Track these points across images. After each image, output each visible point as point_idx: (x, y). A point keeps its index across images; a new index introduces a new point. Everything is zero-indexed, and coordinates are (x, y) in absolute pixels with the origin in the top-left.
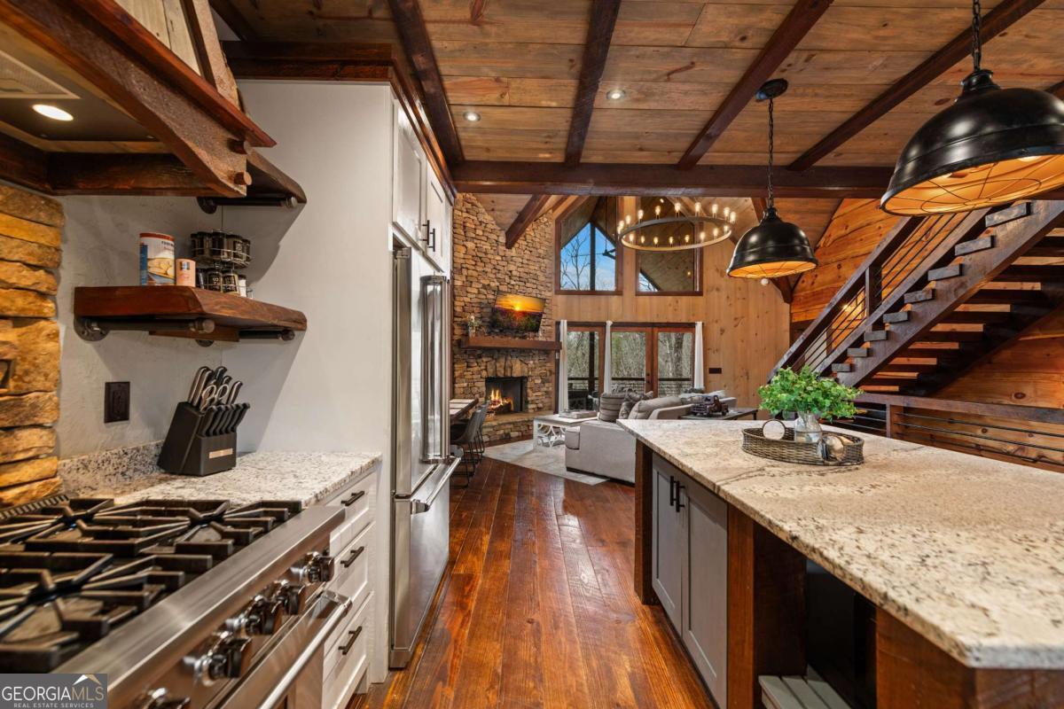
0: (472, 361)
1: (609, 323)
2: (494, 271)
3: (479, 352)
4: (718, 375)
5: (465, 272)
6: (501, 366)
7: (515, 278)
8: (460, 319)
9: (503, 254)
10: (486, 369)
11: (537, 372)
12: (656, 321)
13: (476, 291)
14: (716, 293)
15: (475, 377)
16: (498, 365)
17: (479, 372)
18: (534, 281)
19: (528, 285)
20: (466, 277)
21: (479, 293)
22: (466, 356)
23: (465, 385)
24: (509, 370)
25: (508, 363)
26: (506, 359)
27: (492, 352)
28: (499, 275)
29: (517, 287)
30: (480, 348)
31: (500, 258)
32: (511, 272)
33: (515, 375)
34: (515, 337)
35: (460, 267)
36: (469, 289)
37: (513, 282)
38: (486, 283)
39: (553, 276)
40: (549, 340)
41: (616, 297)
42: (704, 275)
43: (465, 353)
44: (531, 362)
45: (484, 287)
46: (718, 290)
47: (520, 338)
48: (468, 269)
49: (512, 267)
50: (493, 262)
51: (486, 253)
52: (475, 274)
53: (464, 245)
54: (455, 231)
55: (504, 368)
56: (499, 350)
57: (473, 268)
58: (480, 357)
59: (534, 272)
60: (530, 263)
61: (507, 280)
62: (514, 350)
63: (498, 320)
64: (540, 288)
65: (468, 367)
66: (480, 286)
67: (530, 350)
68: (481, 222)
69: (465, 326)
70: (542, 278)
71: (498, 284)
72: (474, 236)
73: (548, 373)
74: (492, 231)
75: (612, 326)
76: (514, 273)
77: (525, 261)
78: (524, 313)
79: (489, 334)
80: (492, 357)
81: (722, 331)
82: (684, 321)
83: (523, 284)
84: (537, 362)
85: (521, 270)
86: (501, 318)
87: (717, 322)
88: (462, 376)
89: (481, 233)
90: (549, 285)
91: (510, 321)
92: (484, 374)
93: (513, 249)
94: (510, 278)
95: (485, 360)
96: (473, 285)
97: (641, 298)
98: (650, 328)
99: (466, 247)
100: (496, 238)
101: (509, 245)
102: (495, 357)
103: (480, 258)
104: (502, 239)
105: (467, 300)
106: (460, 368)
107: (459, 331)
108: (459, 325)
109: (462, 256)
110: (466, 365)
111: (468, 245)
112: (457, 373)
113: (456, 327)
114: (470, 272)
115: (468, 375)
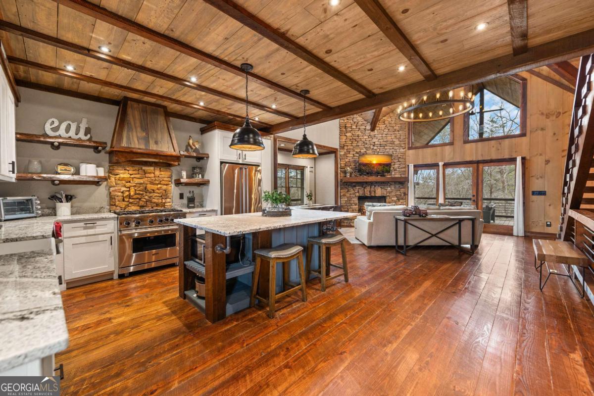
0: (350, 188)
1: (441, 164)
2: (363, 144)
3: (354, 184)
4: (543, 197)
5: (346, 148)
6: (367, 191)
7: (377, 146)
8: (343, 170)
9: (369, 135)
10: (358, 192)
11: (393, 194)
12: (480, 159)
13: (352, 156)
14: (540, 132)
15: (351, 196)
16: (365, 190)
17: (354, 194)
18: (391, 145)
19: (386, 148)
21: (354, 156)
23: (346, 199)
24: (373, 192)
25: (372, 189)
26: (371, 187)
27: (363, 184)
28: (366, 146)
29: (378, 150)
30: (354, 182)
31: (367, 137)
32: (374, 142)
33: (377, 195)
34: (377, 176)
35: (342, 146)
36: (348, 155)
37: (375, 148)
38: (358, 151)
39: (407, 140)
40: (403, 176)
41: (448, 146)
42: (528, 120)
43: (347, 185)
44: (389, 188)
45: (357, 153)
46: (542, 129)
47: (381, 176)
48: (348, 146)
49: (374, 140)
50: (362, 140)
51: (358, 136)
52: (351, 147)
54: (341, 130)
55: (370, 192)
56: (366, 183)
57: (351, 145)
58: (355, 186)
59: (391, 140)
60: (387, 136)
61: (372, 147)
62: (376, 183)
63: (363, 169)
64: (397, 148)
65: (348, 191)
66: (354, 153)
67: (388, 182)
68: (355, 122)
69: (345, 172)
70: (397, 142)
71: (365, 150)
72: (351, 129)
73: (403, 195)
74: (362, 125)
75: (444, 165)
76: (376, 143)
77: (383, 135)
78: (380, 164)
79: (360, 175)
80: (363, 187)
81: (547, 162)
82: (507, 157)
83: (383, 148)
84: (393, 188)
85: (382, 140)
86: (363, 168)
87: (541, 155)
88: (344, 195)
89: (355, 127)
90: (402, 145)
91: (370, 169)
92: (357, 194)
93: (376, 131)
94: (374, 146)
95: (357, 188)
96: (351, 153)
97: (468, 146)
98: (476, 164)
99: (346, 136)
100: (365, 128)
101: (373, 129)
102: (364, 186)
103: (355, 139)
104: (369, 127)
105: (347, 160)
106: (343, 192)
107: (342, 175)
108: (343, 172)
109: (344, 140)
110: (347, 190)
111: (348, 135)
112: (342, 194)
113: (341, 173)
114: (349, 147)
115: (348, 195)
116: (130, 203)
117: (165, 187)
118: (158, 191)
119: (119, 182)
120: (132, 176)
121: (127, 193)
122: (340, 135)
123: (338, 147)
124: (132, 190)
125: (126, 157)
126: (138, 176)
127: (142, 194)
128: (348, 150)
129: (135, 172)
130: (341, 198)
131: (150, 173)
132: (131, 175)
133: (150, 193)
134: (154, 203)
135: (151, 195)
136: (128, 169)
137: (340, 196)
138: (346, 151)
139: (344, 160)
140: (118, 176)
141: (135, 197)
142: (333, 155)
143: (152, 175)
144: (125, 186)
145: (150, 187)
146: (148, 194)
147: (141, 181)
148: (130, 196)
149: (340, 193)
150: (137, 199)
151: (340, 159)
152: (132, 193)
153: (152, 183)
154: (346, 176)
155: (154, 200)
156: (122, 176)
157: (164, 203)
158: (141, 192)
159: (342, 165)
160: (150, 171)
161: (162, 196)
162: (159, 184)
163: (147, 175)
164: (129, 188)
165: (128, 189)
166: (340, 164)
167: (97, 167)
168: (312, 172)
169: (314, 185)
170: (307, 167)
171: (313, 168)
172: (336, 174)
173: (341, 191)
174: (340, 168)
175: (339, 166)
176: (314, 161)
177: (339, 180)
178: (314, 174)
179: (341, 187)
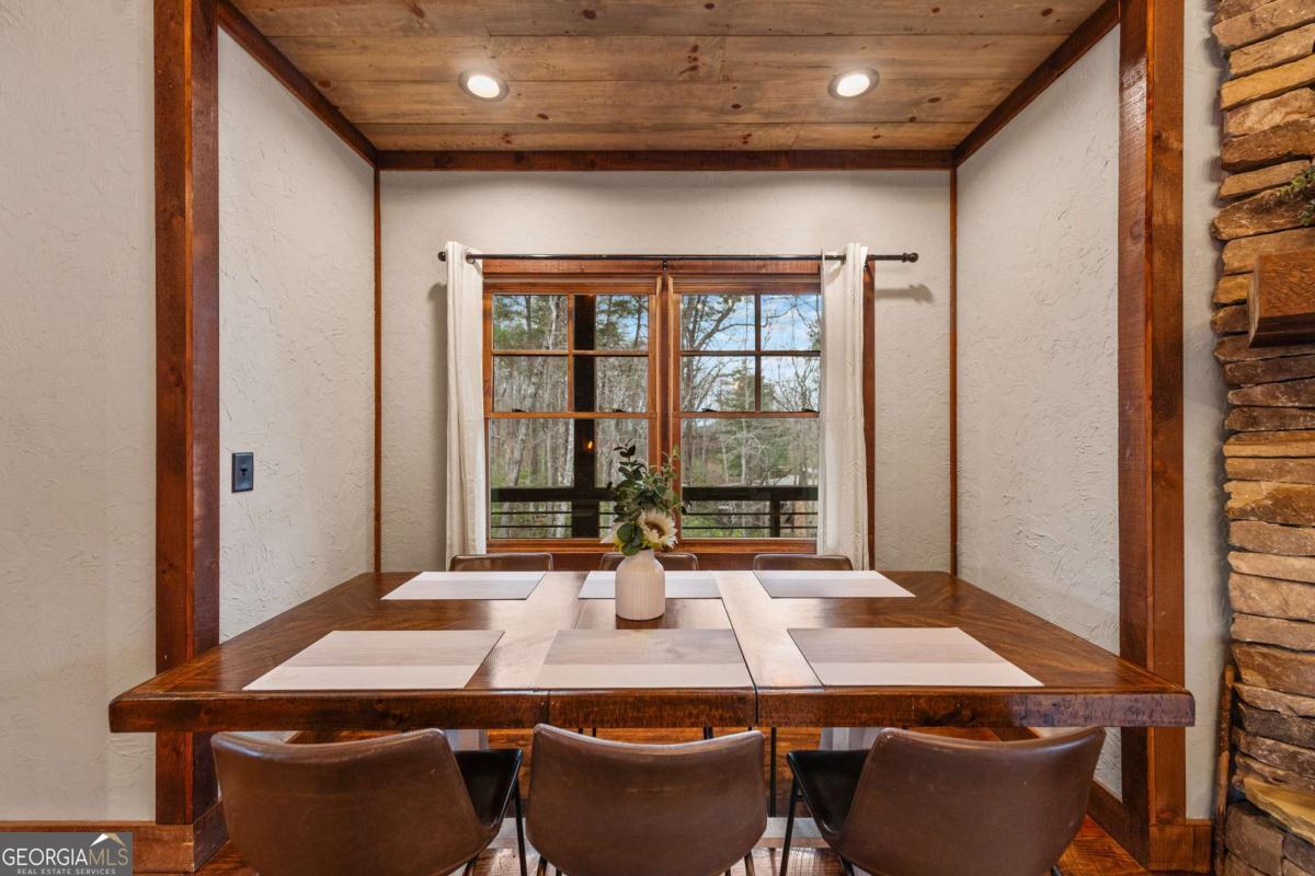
8: (1286, 168)
88: (1282, 512)
106: (1270, 466)
107: (1264, 246)
108: (1265, 208)
112: (1244, 495)
113: (1246, 225)
151: (1224, 55)
159: (1260, 118)
166: (1222, 115)
168: (919, 293)
169: (947, 398)
170: (843, 258)
171: (913, 258)
172: (1138, 248)
173: (1229, 450)
174: (1222, 168)
175: (1198, 143)
176: (946, 208)
177: (1197, 316)
178: (946, 309)
179: (1228, 409)
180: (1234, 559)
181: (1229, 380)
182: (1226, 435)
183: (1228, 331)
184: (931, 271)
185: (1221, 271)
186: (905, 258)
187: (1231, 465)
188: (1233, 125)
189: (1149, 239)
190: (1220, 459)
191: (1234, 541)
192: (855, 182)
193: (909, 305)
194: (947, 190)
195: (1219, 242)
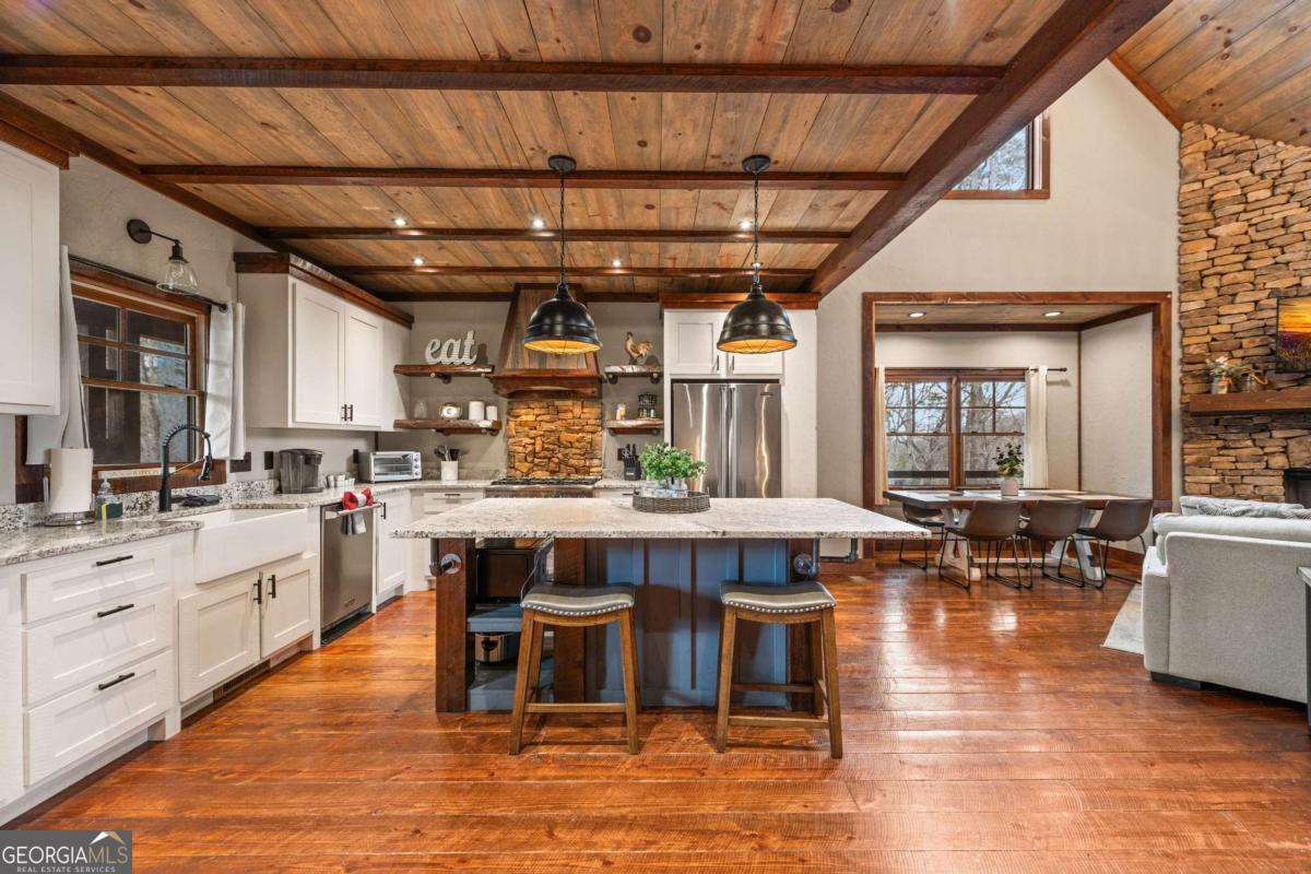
0: (1235, 437)
3: (1259, 420)
5: (1212, 282)
8: (1200, 366)
10: (1285, 453)
15: (1243, 466)
17: (1259, 458)
20: (1218, 289)
22: (1218, 430)
23: (1214, 479)
30: (1258, 413)
35: (1195, 277)
36: (1224, 310)
43: (1217, 423)
48: (1222, 275)
52: (1245, 276)
53: (1210, 236)
54: (1189, 219)
57: (1239, 267)
58: (1264, 428)
65: (1224, 448)
69: (1207, 377)
88: (1200, 464)
92: (1279, 461)
95: (1279, 434)
96: (1240, 299)
99: (1216, 238)
103: (1266, 241)
105: (1214, 329)
106: (1196, 451)
107: (1194, 388)
108: (1194, 376)
109: (1204, 256)
110: (1219, 443)
111: (1221, 231)
112: (1189, 459)
113: (1189, 380)
114: (1226, 280)
115: (1224, 462)
116: (537, 465)
117: (590, 436)
118: (577, 444)
119: (520, 429)
120: (539, 419)
121: (530, 448)
122: (1183, 241)
123: (1172, 286)
124: (539, 441)
125: (508, 387)
126: (547, 417)
127: (553, 450)
128: (1224, 290)
129: (543, 411)
130: (1184, 475)
131: (566, 411)
132: (537, 416)
133: (566, 447)
134: (572, 466)
135: (567, 451)
136: (532, 406)
137: (1183, 466)
138: (1212, 294)
139: (1202, 331)
140: (519, 419)
141: (541, 455)
142: (1148, 318)
143: (570, 415)
144: (527, 436)
145: (566, 436)
146: (562, 449)
147: (552, 426)
148: (534, 454)
149: (1183, 454)
150: (545, 458)
151: (1183, 329)
152: (538, 448)
153: (569, 430)
154: (1209, 392)
155: (572, 462)
156: (524, 418)
157: (589, 467)
158: (552, 447)
159: (1193, 350)
160: (565, 408)
161: (584, 454)
162: (581, 431)
163: (562, 416)
164: (534, 438)
165: (532, 441)
166: (1183, 347)
167: (486, 405)
168: (1065, 383)
169: (1076, 427)
170: (1036, 370)
171: (1065, 370)
172: (1158, 385)
173: (1186, 446)
174: (1182, 362)
175: (1176, 354)
176: (1075, 347)
177: (1176, 406)
178: (1076, 390)
179: (1185, 434)
180: (1187, 479)
181: (1185, 426)
182: (1184, 442)
183: (1185, 410)
184: (1071, 375)
185: (1183, 393)
186: (1061, 370)
187: (1186, 451)
188: (1186, 350)
189: (1162, 383)
190: (1182, 449)
191: (1187, 472)
192: (1039, 336)
193: (1060, 387)
194: (1076, 340)
195: (1183, 384)
